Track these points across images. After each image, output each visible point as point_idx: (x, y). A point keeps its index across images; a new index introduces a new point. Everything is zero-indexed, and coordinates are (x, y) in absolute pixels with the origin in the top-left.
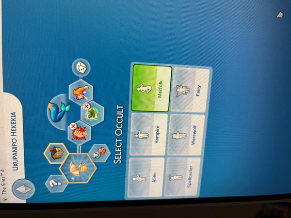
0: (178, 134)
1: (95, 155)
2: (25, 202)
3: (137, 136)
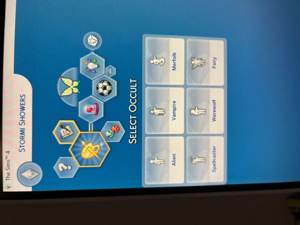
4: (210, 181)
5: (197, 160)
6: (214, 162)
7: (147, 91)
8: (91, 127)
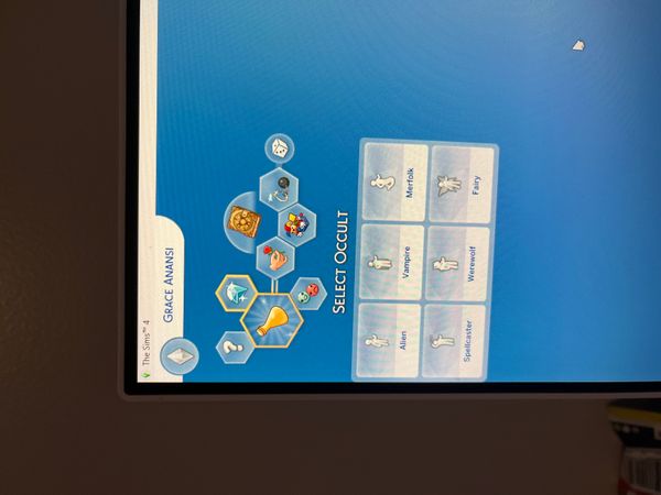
0: (443, 261)
1: (301, 297)
2: (181, 381)
3: (371, 264)
4: (461, 376)
5: (441, 341)
6: (468, 345)
7: (363, 231)
8: (274, 285)
